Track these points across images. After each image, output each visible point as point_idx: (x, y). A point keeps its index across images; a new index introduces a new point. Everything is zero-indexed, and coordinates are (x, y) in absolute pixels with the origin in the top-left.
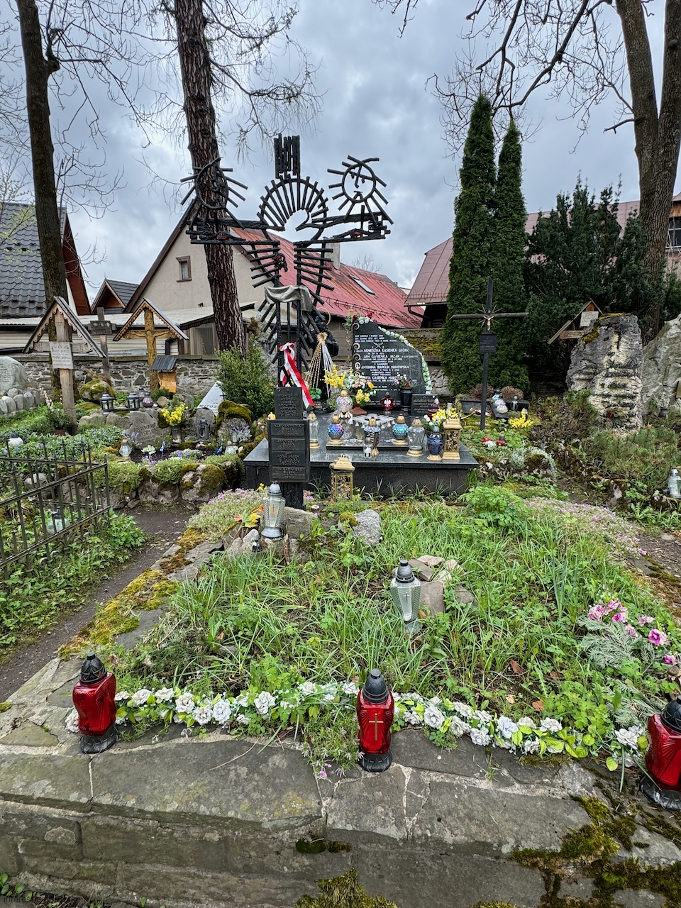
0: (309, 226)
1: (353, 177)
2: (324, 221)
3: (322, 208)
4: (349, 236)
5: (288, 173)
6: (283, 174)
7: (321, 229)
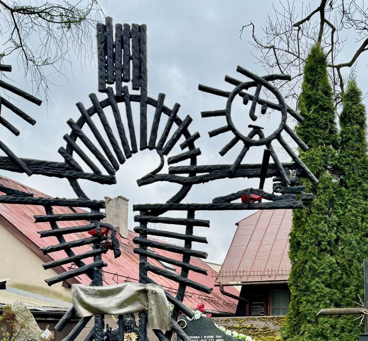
0: (163, 178)
1: (245, 103)
2: (192, 171)
3: (187, 149)
4: (239, 201)
5: (124, 84)
6: (114, 86)
7: (187, 186)
